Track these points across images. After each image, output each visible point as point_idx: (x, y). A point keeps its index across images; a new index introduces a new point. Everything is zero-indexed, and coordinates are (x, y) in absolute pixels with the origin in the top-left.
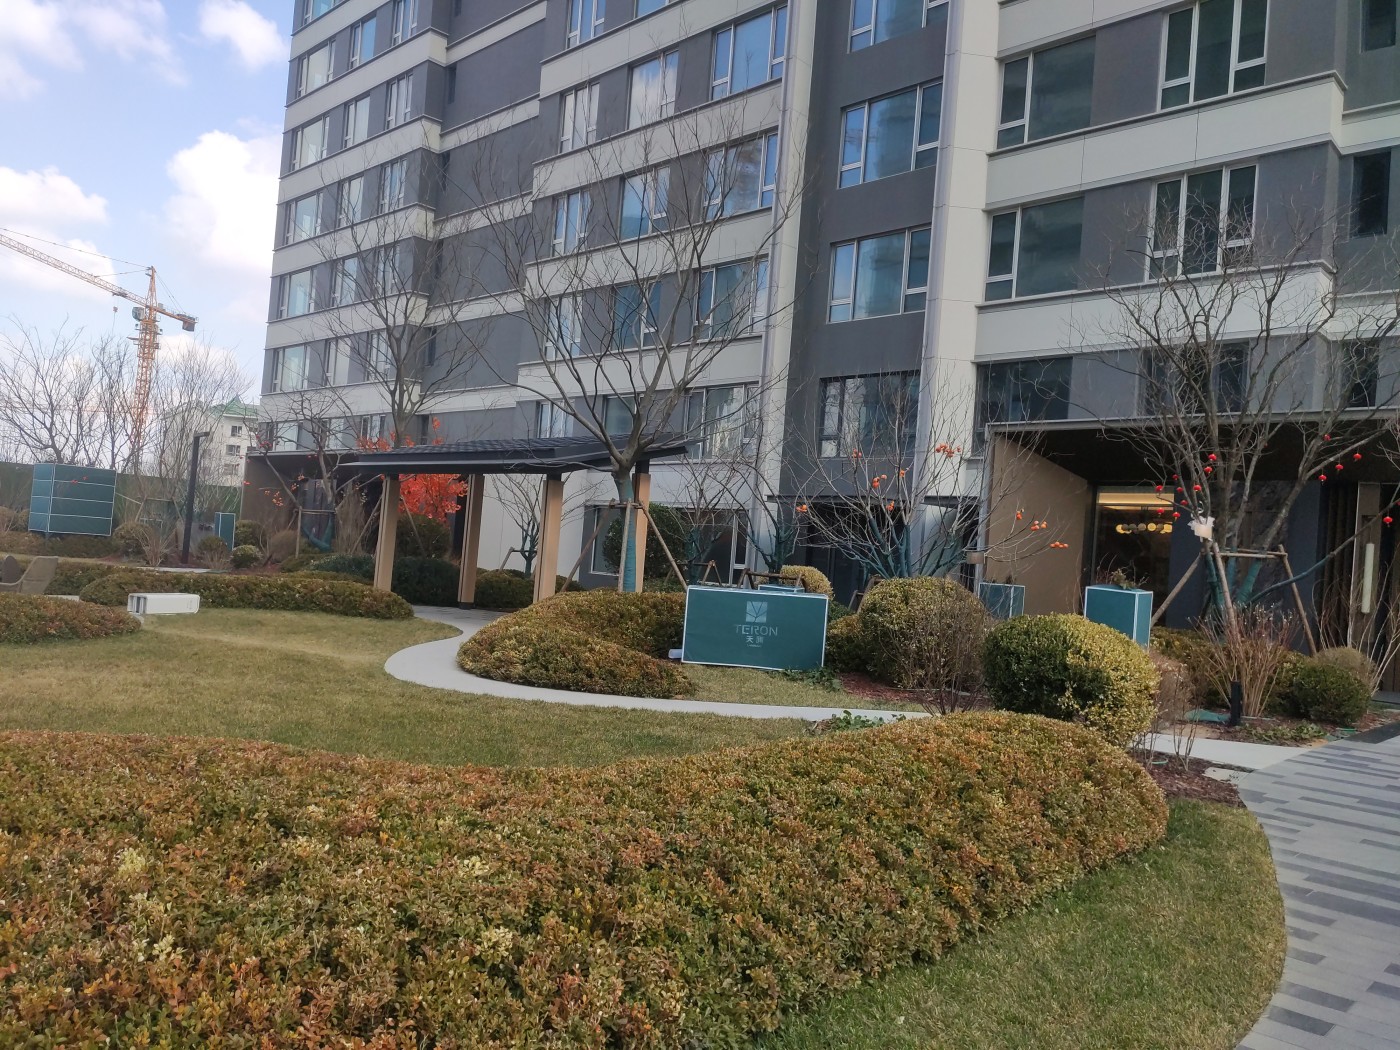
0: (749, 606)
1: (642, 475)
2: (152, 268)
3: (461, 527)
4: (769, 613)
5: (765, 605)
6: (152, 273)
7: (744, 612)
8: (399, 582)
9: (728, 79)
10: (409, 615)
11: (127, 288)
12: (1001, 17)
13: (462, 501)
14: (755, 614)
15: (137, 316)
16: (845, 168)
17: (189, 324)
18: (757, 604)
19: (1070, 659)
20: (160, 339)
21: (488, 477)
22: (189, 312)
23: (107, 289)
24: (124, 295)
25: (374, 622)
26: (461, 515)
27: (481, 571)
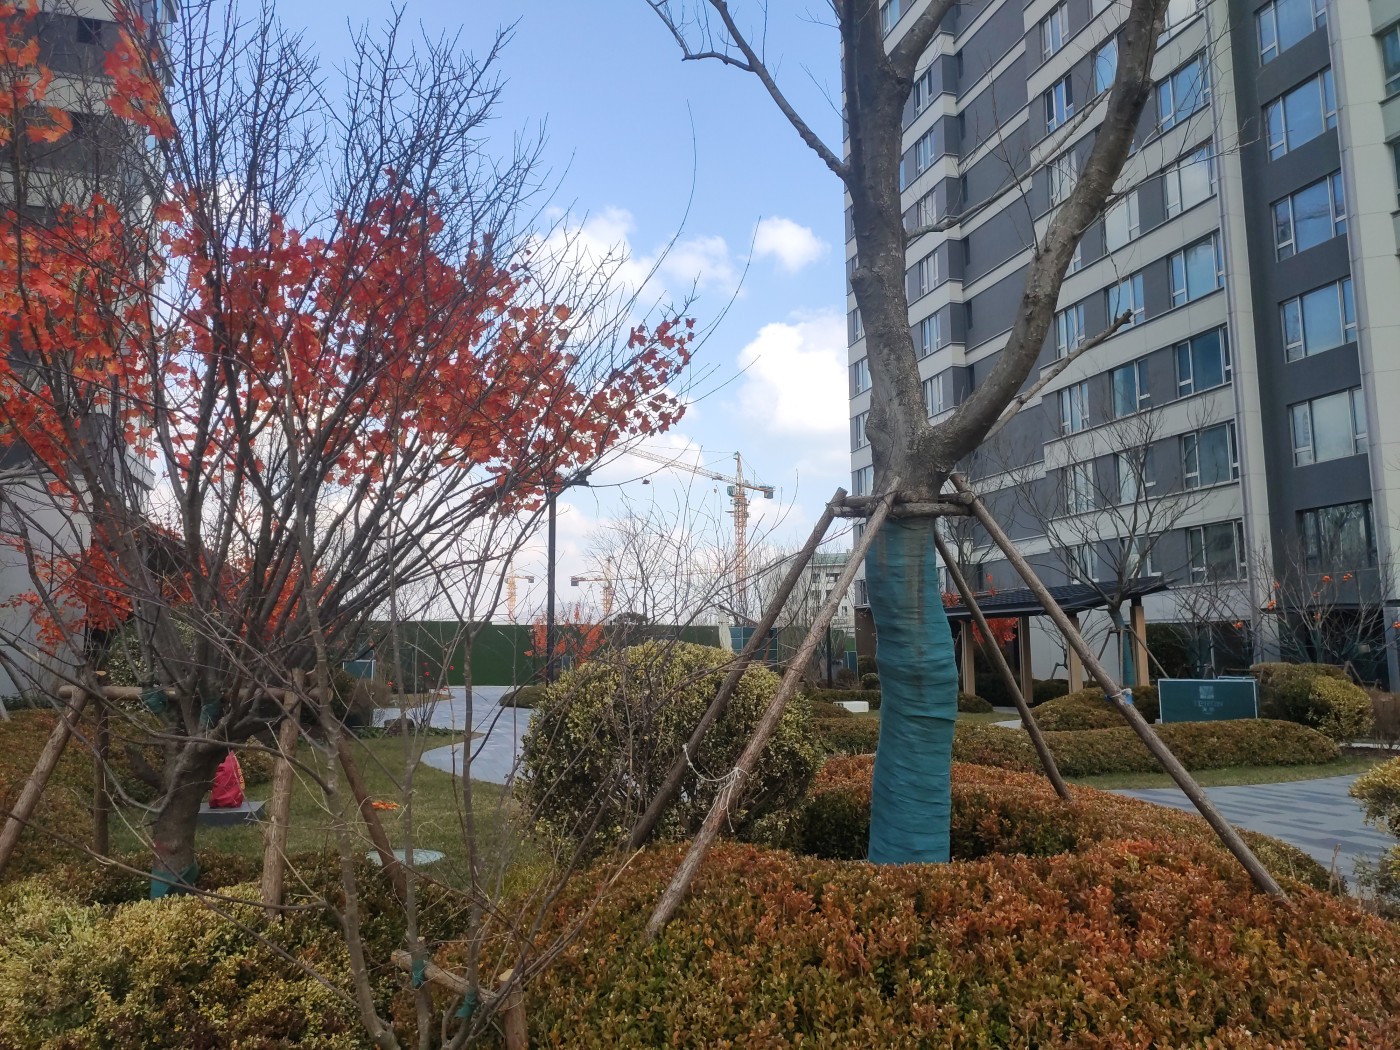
0: (1201, 689)
1: (1137, 608)
2: (737, 453)
3: (1018, 652)
4: (1216, 692)
5: (1211, 688)
6: (738, 457)
7: (1197, 693)
8: (979, 690)
9: (1185, 290)
10: (990, 710)
11: (722, 473)
12: (1395, 225)
13: (1015, 631)
14: (1206, 694)
15: (730, 494)
16: (1290, 347)
17: (768, 493)
18: (1206, 687)
19: (1311, 697)
20: (749, 509)
21: (1032, 619)
22: (768, 483)
23: (708, 475)
24: (720, 478)
25: (969, 715)
26: (1016, 641)
27: (1035, 682)
